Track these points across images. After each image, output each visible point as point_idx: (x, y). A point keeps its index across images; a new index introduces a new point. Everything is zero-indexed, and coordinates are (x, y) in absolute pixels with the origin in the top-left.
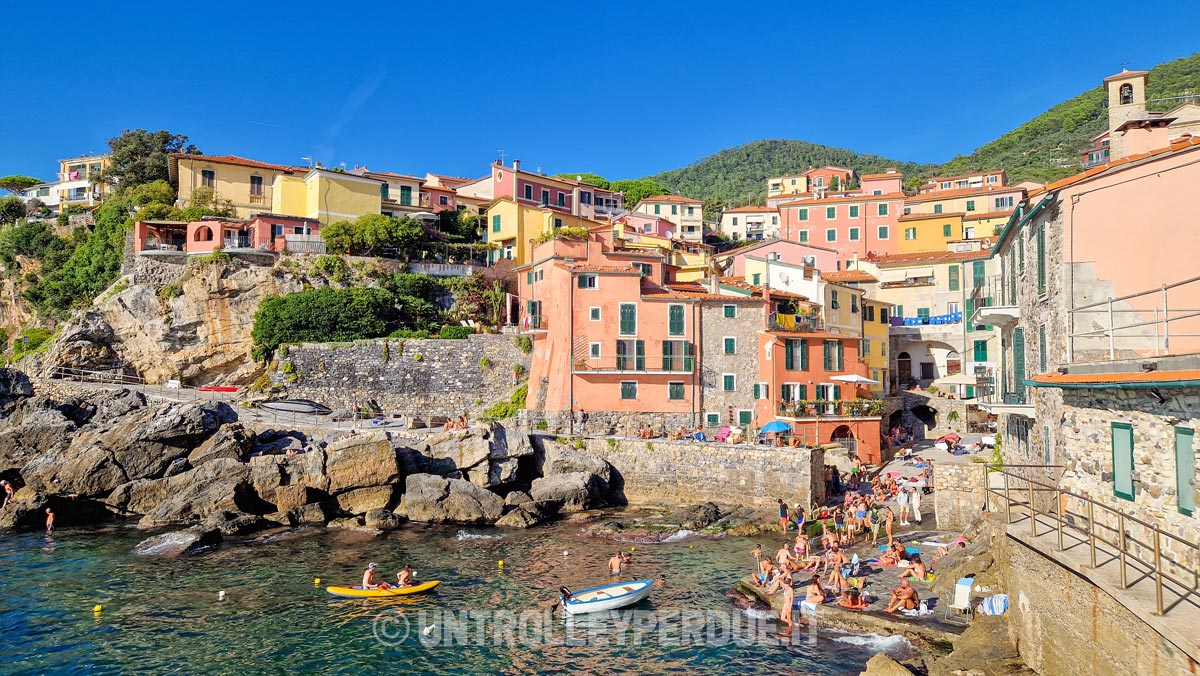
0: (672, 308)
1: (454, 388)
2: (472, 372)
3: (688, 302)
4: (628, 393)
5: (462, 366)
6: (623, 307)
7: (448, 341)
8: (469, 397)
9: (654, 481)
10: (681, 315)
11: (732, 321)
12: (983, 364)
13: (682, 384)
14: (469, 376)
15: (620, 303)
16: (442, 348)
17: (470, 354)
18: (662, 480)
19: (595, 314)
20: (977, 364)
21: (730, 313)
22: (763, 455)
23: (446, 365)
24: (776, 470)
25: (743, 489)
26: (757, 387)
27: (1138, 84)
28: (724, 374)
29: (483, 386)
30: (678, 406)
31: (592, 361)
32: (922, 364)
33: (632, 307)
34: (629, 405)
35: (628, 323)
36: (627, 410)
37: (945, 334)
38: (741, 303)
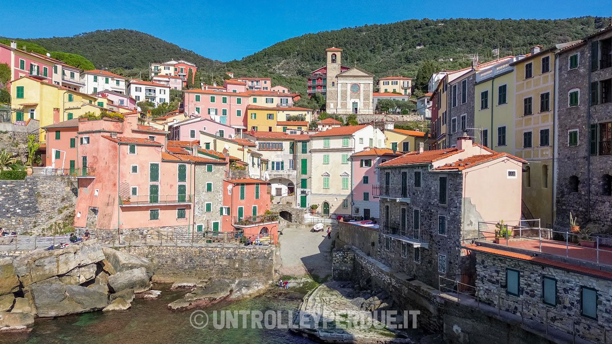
0: (180, 166)
1: (15, 214)
2: (28, 203)
3: (188, 163)
4: (154, 216)
5: (20, 198)
6: (152, 165)
7: (9, 181)
8: (26, 219)
9: (181, 268)
10: (185, 170)
11: (210, 173)
12: (305, 190)
13: (185, 209)
14: (27, 205)
15: (150, 163)
16: (4, 186)
17: (27, 190)
18: (187, 267)
19: (135, 169)
20: (302, 190)
21: (210, 170)
22: (249, 251)
23: (7, 198)
24: (256, 258)
25: (237, 269)
26: (222, 209)
27: (339, 55)
28: (206, 203)
29: (38, 212)
30: (182, 222)
31: (133, 199)
32: (276, 189)
33: (157, 165)
34: (154, 224)
35: (154, 175)
36: (153, 226)
37: (289, 175)
38: (216, 164)
